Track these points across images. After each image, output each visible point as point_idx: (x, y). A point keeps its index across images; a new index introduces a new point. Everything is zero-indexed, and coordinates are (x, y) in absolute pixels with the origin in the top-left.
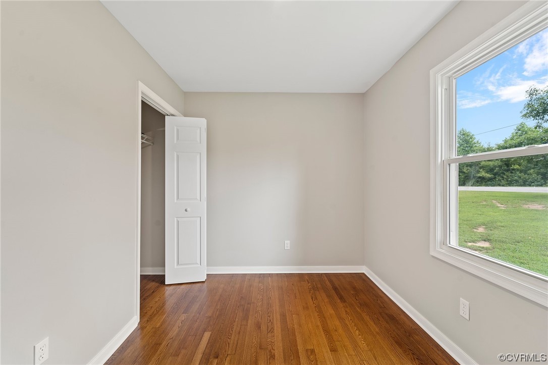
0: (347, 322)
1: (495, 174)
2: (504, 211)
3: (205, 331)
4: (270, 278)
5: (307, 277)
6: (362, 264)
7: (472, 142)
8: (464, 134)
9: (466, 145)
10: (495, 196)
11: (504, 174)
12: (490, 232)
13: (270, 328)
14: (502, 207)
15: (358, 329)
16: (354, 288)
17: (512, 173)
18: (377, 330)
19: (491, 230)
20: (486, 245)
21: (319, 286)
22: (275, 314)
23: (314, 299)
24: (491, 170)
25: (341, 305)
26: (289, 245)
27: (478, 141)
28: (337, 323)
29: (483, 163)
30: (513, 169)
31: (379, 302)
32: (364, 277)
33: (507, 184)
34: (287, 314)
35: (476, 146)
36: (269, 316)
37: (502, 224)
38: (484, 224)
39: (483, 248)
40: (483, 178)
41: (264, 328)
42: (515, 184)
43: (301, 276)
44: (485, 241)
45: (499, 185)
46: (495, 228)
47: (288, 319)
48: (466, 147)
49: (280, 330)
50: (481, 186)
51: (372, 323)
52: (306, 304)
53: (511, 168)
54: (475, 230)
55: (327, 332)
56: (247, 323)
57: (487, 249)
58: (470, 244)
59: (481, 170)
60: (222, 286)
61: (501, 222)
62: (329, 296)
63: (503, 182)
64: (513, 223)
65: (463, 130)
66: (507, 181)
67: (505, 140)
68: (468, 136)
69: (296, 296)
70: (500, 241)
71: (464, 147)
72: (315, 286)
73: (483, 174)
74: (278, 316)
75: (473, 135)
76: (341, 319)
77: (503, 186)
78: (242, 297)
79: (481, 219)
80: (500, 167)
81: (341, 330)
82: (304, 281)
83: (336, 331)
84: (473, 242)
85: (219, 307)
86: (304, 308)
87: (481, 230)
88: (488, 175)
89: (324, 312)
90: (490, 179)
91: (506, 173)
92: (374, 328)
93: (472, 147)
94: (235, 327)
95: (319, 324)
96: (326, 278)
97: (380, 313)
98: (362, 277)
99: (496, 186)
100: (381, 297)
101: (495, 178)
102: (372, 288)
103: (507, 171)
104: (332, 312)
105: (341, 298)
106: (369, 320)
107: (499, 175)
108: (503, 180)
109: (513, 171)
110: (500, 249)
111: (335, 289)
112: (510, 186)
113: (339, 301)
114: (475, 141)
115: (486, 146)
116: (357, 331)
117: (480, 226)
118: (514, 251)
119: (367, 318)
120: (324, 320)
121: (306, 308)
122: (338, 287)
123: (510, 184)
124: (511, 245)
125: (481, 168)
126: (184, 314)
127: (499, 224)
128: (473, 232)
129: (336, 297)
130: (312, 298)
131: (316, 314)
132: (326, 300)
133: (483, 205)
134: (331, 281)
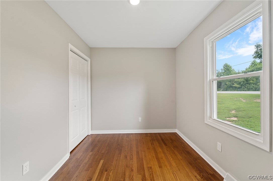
0: (167, 154)
1: (242, 85)
2: (245, 103)
3: (101, 159)
4: (132, 135)
5: (149, 135)
6: (176, 128)
7: (230, 70)
8: (226, 66)
9: (227, 71)
10: (241, 96)
11: (246, 85)
12: (238, 113)
13: (131, 158)
14: (244, 101)
15: (172, 158)
16: (171, 139)
17: (249, 85)
18: (181, 158)
19: (238, 112)
20: (235, 119)
21: (155, 138)
22: (134, 152)
23: (152, 145)
24: (239, 83)
25: (165, 147)
26: (141, 120)
27: (233, 69)
28: (163, 155)
29: (236, 80)
30: (250, 83)
31: (183, 145)
32: (176, 134)
33: (247, 90)
34: (139, 152)
35: (232, 72)
36: (131, 153)
37: (244, 109)
38: (235, 109)
39: (234, 120)
40: (236, 87)
41: (128, 158)
42: (251, 90)
43: (146, 134)
44: (235, 117)
45: (244, 91)
46: (240, 111)
47: (140, 154)
48: (228, 72)
49: (136, 159)
50: (235, 91)
51: (179, 155)
52: (149, 147)
53: (249, 82)
54: (231, 112)
55: (158, 159)
56: (121, 156)
57: (235, 121)
58: (228, 119)
59: (235, 83)
60: (109, 139)
61: (243, 108)
62: (159, 143)
63: (245, 89)
64: (249, 109)
65: (226, 64)
66: (247, 88)
67: (246, 69)
68: (228, 67)
69: (144, 143)
70: (242, 117)
71: (227, 72)
72: (153, 139)
73: (236, 85)
74: (135, 153)
75: (231, 66)
76: (164, 153)
77: (245, 91)
78: (118, 144)
79: (234, 107)
80: (244, 82)
81: (164, 158)
82: (148, 136)
83: (162, 158)
84: (229, 118)
85: (107, 149)
86: (147, 149)
87: (233, 112)
88: (238, 86)
89: (157, 151)
90: (239, 88)
91: (247, 85)
92: (180, 157)
93: (230, 72)
94: (115, 157)
95: (154, 156)
96: (158, 135)
97: (183, 151)
98: (175, 134)
99: (242, 91)
100: (184, 143)
101: (241, 87)
102: (179, 139)
103: (247, 84)
104: (160, 150)
105: (165, 144)
106: (177, 153)
107: (243, 86)
108: (245, 88)
109: (250, 84)
110: (242, 121)
111: (163, 140)
112: (248, 91)
113: (164, 145)
114: (232, 69)
115: (237, 72)
116: (172, 159)
117: (233, 110)
118: (248, 122)
119: (176, 153)
120: (156, 154)
121: (148, 148)
122: (164, 139)
123: (249, 90)
124: (247, 119)
125: (235, 82)
126: (91, 152)
127: (242, 109)
128: (230, 113)
129: (163, 144)
130: (151, 144)
131: (153, 151)
132: (158, 145)
133: (235, 100)
134: (160, 136)
